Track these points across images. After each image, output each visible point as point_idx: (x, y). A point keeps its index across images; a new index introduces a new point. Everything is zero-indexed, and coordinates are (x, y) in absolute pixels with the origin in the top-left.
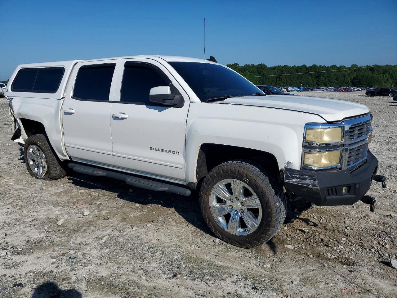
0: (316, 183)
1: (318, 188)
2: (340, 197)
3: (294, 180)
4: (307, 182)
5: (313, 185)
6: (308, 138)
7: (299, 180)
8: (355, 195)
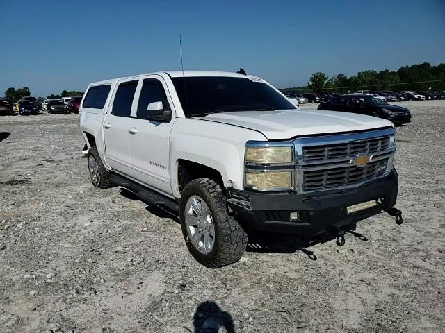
0: (249, 204)
1: (251, 209)
2: (287, 223)
3: (233, 200)
4: (243, 202)
5: (247, 206)
6: (249, 157)
7: (237, 200)
8: (310, 223)
